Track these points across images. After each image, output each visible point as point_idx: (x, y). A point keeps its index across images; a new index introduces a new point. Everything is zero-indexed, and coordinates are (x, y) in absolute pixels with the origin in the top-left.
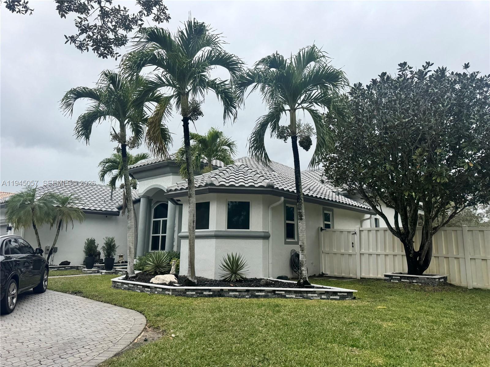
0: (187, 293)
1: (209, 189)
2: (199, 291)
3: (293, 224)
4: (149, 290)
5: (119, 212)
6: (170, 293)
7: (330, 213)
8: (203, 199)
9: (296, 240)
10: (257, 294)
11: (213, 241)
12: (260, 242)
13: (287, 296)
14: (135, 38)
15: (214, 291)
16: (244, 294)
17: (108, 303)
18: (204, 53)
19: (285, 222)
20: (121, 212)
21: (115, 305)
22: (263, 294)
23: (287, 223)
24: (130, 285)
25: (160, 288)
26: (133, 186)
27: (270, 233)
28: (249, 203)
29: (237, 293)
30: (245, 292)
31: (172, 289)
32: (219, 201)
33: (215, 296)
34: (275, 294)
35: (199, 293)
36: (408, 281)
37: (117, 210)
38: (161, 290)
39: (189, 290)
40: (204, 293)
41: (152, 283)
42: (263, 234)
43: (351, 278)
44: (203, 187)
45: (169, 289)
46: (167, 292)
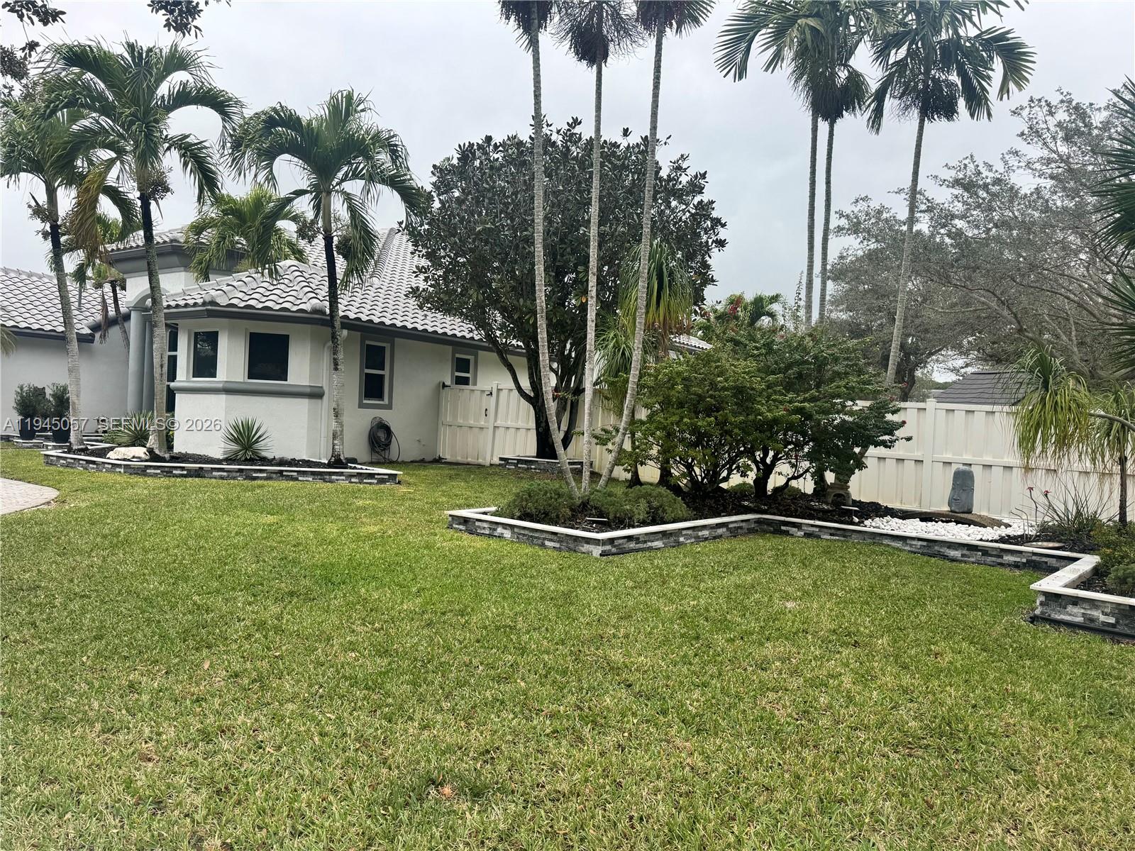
0: (148, 471)
1: (207, 310)
2: (166, 469)
3: (382, 377)
4: (95, 466)
5: (92, 336)
6: (122, 471)
7: (471, 358)
8: (207, 325)
9: (386, 401)
10: (254, 475)
11: (223, 398)
12: (304, 403)
13: (300, 478)
14: (38, 62)
15: (189, 470)
16: (234, 474)
17: (20, 480)
18: (172, 86)
19: (361, 370)
20: (97, 335)
21: (29, 482)
22: (265, 475)
23: (367, 374)
24: (69, 460)
25: (109, 464)
26: (120, 285)
27: (326, 389)
28: (287, 337)
29: (225, 474)
30: (237, 472)
31: (124, 465)
32: (232, 332)
33: (191, 477)
34: (282, 476)
35: (166, 472)
36: (525, 466)
37: (89, 331)
38: (110, 466)
39: (151, 466)
40: (174, 472)
41: (109, 458)
42: (308, 390)
43: (468, 464)
44: (200, 306)
45: (121, 465)
46: (118, 470)
